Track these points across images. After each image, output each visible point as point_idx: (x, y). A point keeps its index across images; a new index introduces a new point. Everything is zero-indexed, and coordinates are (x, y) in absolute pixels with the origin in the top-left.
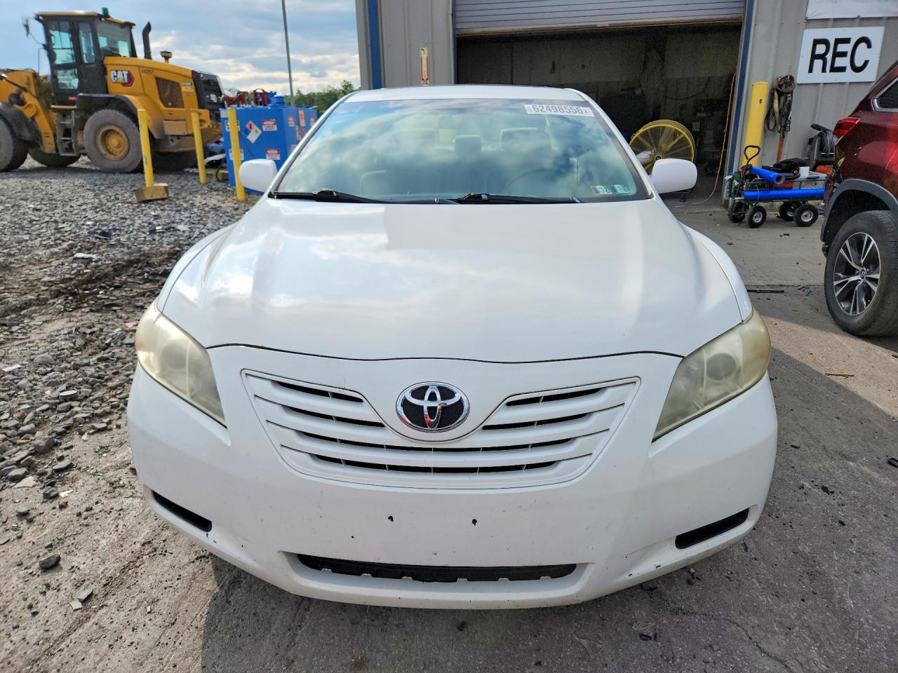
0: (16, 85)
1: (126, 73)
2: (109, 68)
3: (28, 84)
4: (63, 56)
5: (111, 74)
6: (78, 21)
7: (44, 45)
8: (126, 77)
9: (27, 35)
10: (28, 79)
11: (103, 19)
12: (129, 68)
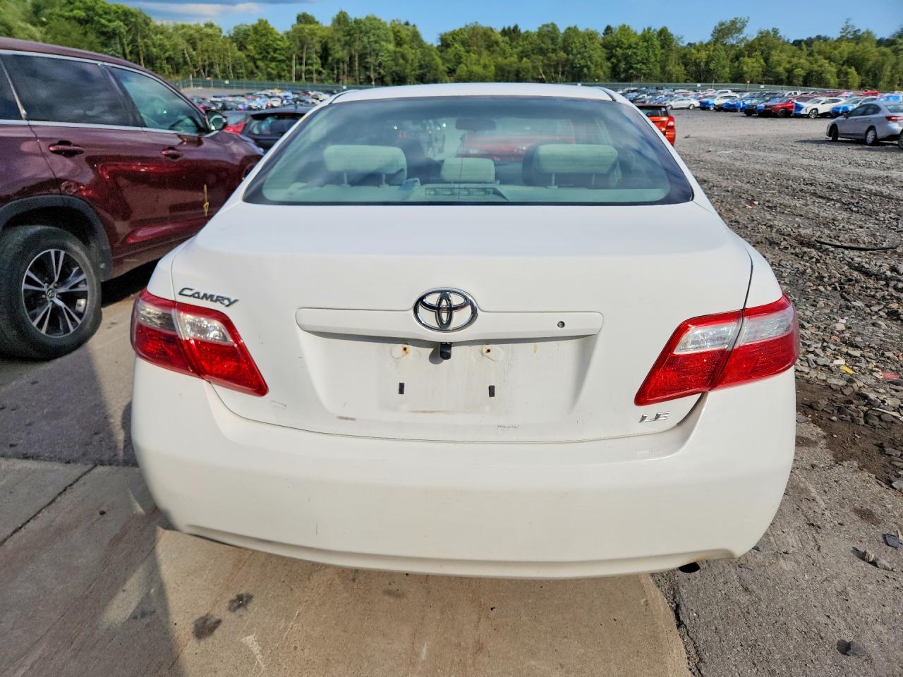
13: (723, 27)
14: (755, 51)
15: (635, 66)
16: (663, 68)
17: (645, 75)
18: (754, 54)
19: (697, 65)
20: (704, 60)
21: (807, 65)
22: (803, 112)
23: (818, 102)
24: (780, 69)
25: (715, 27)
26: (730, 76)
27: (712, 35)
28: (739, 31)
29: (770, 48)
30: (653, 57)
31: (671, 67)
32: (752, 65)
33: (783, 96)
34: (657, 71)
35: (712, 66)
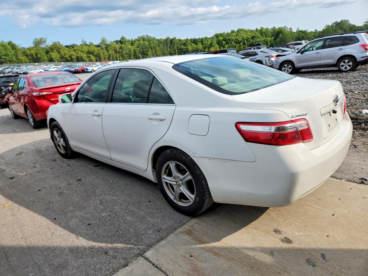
13: (37, 41)
14: (54, 50)
15: (2, 57)
16: (17, 58)
17: (9, 61)
18: (54, 51)
19: (32, 56)
20: (34, 54)
21: (75, 54)
22: (89, 71)
23: (93, 66)
24: (67, 56)
25: (33, 41)
26: (48, 59)
27: (33, 44)
28: (45, 42)
29: (59, 49)
30: (10, 53)
31: (20, 57)
32: (54, 55)
33: (76, 66)
34: (14, 58)
35: (39, 56)
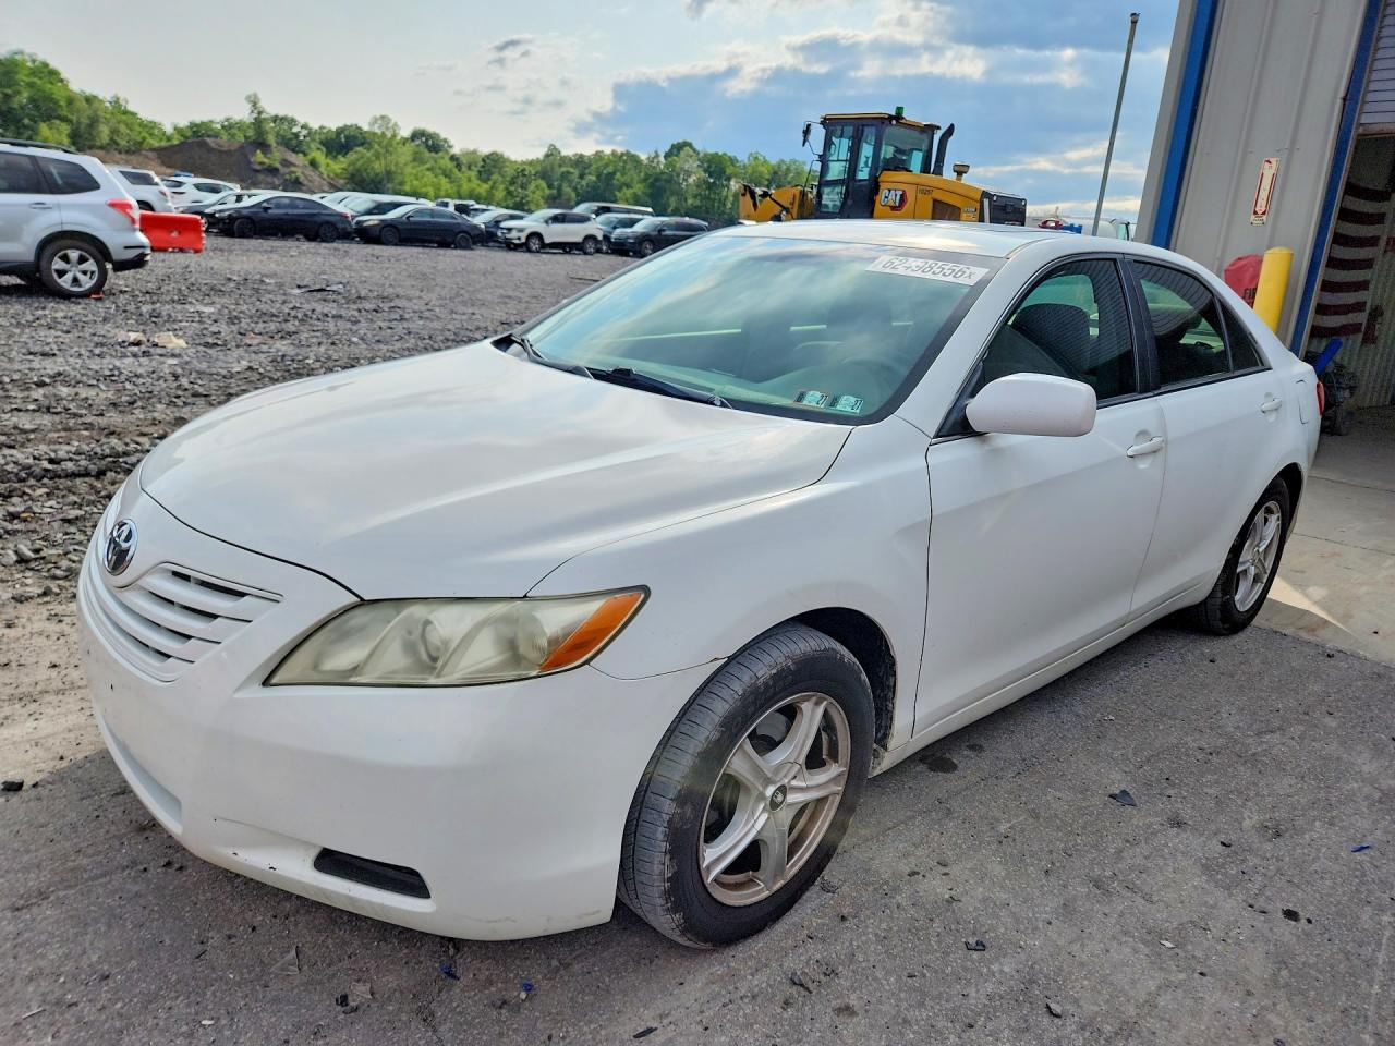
0: (779, 204)
1: (900, 193)
2: (882, 186)
3: (792, 204)
4: (836, 170)
5: (883, 192)
6: (863, 126)
7: (820, 156)
8: (898, 198)
9: (804, 145)
10: (794, 196)
11: (894, 122)
12: (904, 187)
